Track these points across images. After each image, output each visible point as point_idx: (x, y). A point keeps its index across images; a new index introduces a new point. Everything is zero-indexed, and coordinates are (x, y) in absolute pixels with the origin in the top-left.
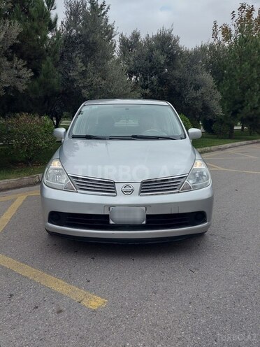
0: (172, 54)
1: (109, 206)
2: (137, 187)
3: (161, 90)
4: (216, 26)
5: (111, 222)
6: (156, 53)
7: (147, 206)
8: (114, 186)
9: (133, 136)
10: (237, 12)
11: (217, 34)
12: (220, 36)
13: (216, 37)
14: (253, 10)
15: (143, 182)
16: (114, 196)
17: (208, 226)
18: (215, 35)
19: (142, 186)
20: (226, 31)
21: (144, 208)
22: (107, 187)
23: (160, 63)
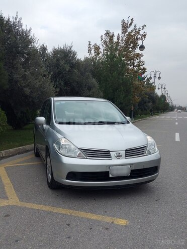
0: (72, 63)
1: (109, 166)
2: (123, 153)
3: (66, 89)
4: (90, 45)
5: (110, 176)
6: (62, 62)
7: (131, 165)
8: (110, 154)
9: (99, 122)
10: (104, 36)
11: (91, 50)
12: (93, 51)
13: (91, 53)
14: (113, 35)
15: (126, 151)
16: (111, 160)
17: (158, 175)
18: (90, 50)
19: (126, 153)
20: (97, 49)
21: (129, 166)
22: (106, 154)
23: (65, 70)
